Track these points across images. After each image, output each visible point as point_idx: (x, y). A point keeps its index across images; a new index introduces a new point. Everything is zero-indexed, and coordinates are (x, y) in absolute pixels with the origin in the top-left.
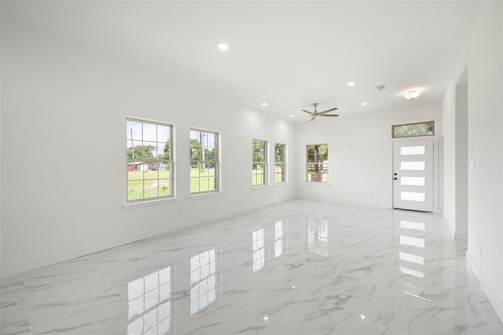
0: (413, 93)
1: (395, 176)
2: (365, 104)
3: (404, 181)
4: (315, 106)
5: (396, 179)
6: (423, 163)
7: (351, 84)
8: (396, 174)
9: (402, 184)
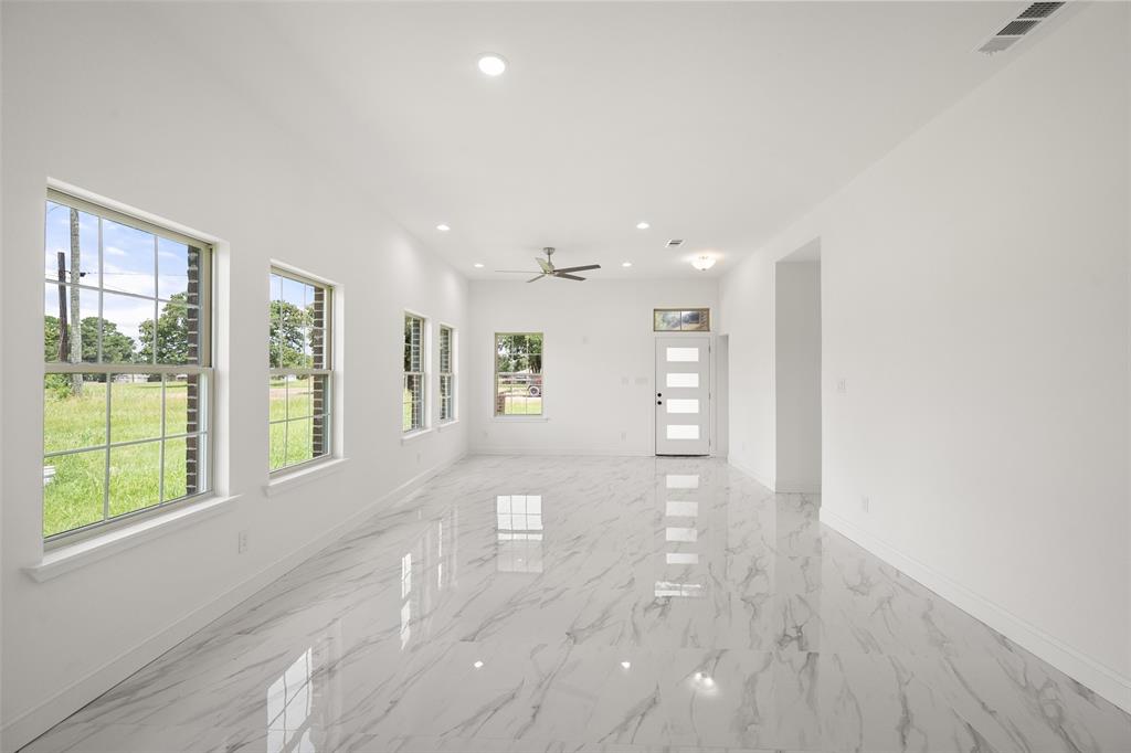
0: (704, 260)
1: (659, 399)
2: (627, 265)
3: (673, 406)
4: (549, 254)
5: (660, 403)
6: (696, 376)
7: (643, 226)
8: (659, 395)
9: (669, 411)
